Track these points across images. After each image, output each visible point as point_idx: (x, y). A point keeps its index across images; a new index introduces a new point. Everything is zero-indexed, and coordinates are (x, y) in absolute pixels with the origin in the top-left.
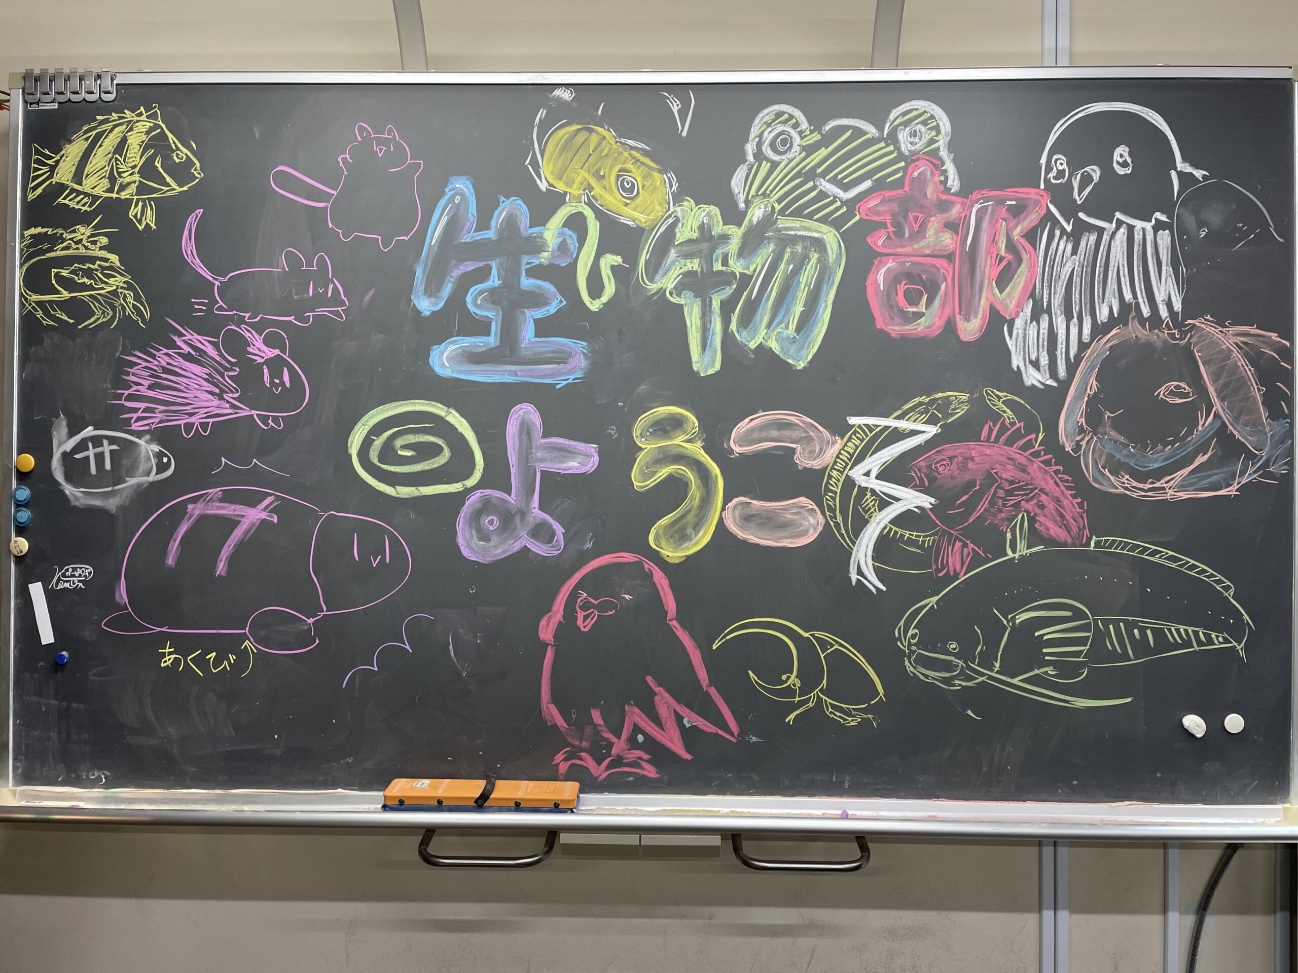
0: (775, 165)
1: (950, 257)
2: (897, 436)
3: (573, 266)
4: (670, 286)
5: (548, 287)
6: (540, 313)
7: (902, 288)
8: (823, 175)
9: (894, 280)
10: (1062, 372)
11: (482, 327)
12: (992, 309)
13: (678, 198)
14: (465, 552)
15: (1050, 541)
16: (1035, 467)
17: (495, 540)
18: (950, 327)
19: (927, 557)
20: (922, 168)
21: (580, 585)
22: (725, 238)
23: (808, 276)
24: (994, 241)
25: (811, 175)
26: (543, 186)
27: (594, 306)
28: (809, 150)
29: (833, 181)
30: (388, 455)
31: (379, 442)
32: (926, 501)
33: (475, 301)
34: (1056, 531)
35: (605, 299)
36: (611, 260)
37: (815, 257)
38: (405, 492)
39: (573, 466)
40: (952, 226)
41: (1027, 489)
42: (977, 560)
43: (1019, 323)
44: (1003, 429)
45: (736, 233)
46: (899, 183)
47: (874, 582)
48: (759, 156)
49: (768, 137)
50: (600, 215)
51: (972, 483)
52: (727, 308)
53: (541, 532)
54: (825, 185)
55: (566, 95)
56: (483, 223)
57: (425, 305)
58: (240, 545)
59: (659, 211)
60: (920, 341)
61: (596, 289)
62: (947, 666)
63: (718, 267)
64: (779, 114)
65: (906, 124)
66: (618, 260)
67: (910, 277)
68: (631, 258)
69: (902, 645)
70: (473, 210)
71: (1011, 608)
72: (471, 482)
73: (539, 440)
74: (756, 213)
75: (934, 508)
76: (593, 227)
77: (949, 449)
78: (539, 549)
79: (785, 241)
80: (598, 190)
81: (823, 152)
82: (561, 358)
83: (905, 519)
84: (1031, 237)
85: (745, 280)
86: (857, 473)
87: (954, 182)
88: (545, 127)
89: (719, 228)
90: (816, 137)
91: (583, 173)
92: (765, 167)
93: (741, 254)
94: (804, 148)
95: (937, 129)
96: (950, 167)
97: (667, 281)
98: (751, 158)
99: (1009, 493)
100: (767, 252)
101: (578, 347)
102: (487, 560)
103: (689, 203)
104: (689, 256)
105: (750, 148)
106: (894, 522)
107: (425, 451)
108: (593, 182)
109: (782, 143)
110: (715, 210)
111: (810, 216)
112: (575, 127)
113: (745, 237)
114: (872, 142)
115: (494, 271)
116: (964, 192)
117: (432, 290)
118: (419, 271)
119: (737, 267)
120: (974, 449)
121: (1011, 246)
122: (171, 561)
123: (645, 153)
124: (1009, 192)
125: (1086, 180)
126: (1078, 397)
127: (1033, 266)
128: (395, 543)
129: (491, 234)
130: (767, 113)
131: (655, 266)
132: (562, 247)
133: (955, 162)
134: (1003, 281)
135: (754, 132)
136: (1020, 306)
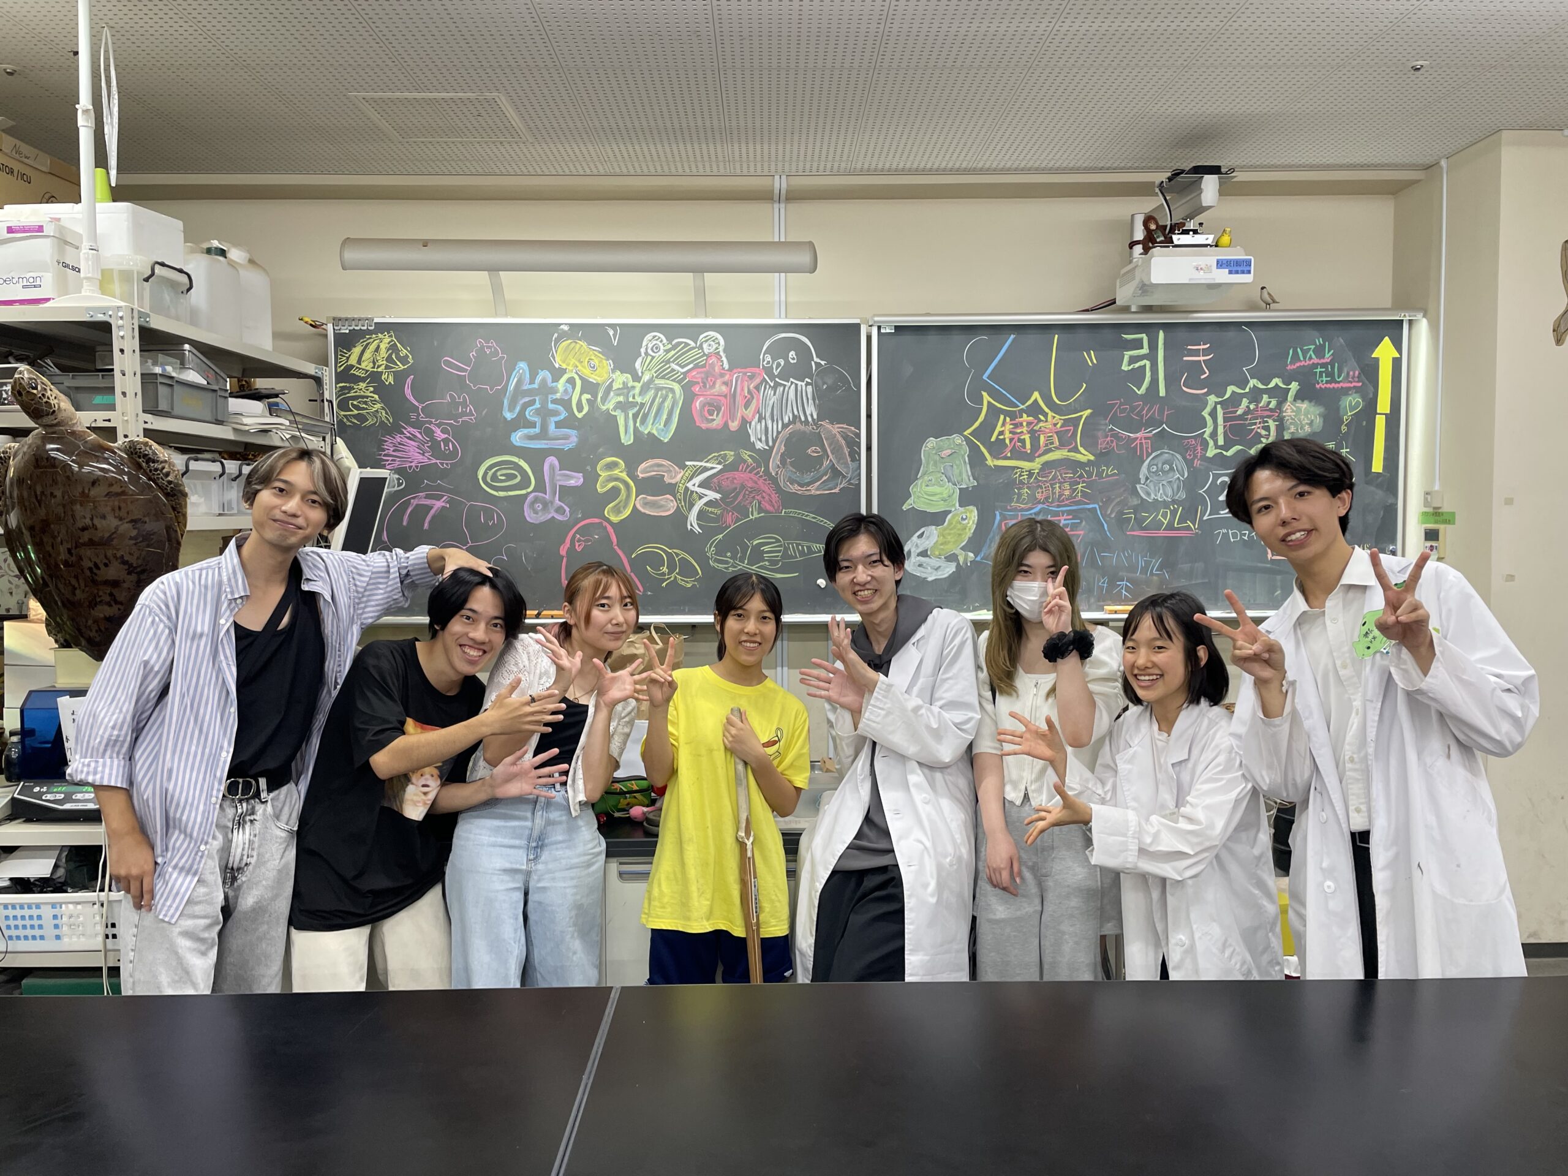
0: (653, 357)
1: (725, 396)
2: (706, 469)
3: (570, 399)
4: (611, 407)
5: (560, 408)
6: (557, 419)
7: (706, 409)
8: (673, 362)
9: (703, 405)
10: (771, 444)
11: (533, 425)
12: (743, 417)
13: (613, 371)
14: (528, 519)
15: (766, 512)
16: (761, 482)
17: (540, 514)
18: (726, 425)
19: (718, 518)
20: (713, 360)
21: (576, 532)
22: (633, 387)
23: (668, 404)
24: (742, 390)
25: (668, 362)
26: (557, 366)
27: (580, 416)
28: (667, 351)
29: (677, 364)
30: (494, 478)
31: (490, 473)
32: (718, 496)
33: (529, 414)
34: (769, 507)
35: (584, 412)
36: (586, 396)
37: (670, 396)
38: (502, 494)
39: (572, 482)
40: (725, 383)
41: (758, 491)
42: (738, 520)
43: (753, 423)
44: (748, 466)
45: (638, 385)
46: (704, 366)
47: (697, 529)
48: (647, 354)
49: (650, 346)
50: (581, 378)
51: (736, 489)
52: (635, 416)
53: (560, 510)
54: (674, 366)
55: (566, 328)
56: (532, 382)
57: (509, 416)
58: (434, 517)
59: (606, 376)
60: (715, 430)
61: (580, 409)
62: (727, 562)
63: (631, 399)
64: (654, 337)
65: (706, 341)
66: (589, 396)
67: (710, 404)
68: (595, 396)
69: (709, 554)
70: (528, 375)
71: (750, 539)
72: (530, 490)
73: (558, 472)
74: (646, 378)
75: (721, 499)
76: (579, 383)
77: (727, 475)
78: (559, 517)
79: (658, 389)
80: (580, 367)
81: (673, 352)
82: (566, 437)
83: (709, 504)
84: (757, 388)
85: (642, 405)
86: (690, 485)
87: (726, 366)
88: (557, 341)
89: (631, 384)
90: (670, 346)
91: (573, 360)
92: (649, 358)
93: (640, 394)
94: (665, 351)
95: (719, 343)
96: (724, 359)
97: (610, 405)
98: (643, 355)
99: (751, 492)
100: (651, 393)
101: (573, 433)
102: (538, 522)
103: (618, 373)
104: (619, 395)
105: (643, 350)
106: (705, 505)
107: (510, 477)
108: (578, 364)
109: (656, 348)
110: (629, 376)
111: (668, 379)
112: (570, 341)
113: (642, 387)
114: (693, 348)
115: (537, 402)
116: (730, 370)
117: (511, 409)
118: (506, 402)
119: (639, 399)
120: (737, 474)
121: (749, 392)
122: (405, 523)
123: (599, 352)
124: (748, 369)
125: (779, 365)
126: (777, 453)
127: (758, 400)
128: (498, 515)
129: (536, 386)
130: (649, 336)
131: (604, 399)
132: (566, 391)
133: (727, 357)
134: (747, 406)
135: (644, 344)
136: (754, 416)
